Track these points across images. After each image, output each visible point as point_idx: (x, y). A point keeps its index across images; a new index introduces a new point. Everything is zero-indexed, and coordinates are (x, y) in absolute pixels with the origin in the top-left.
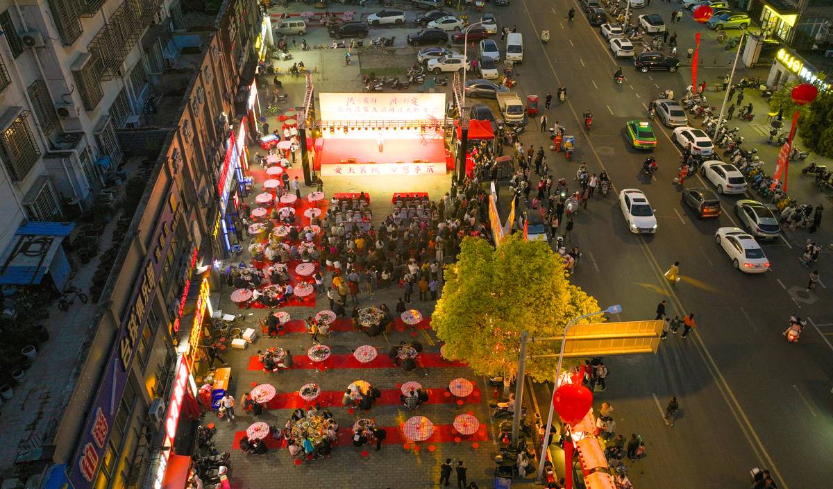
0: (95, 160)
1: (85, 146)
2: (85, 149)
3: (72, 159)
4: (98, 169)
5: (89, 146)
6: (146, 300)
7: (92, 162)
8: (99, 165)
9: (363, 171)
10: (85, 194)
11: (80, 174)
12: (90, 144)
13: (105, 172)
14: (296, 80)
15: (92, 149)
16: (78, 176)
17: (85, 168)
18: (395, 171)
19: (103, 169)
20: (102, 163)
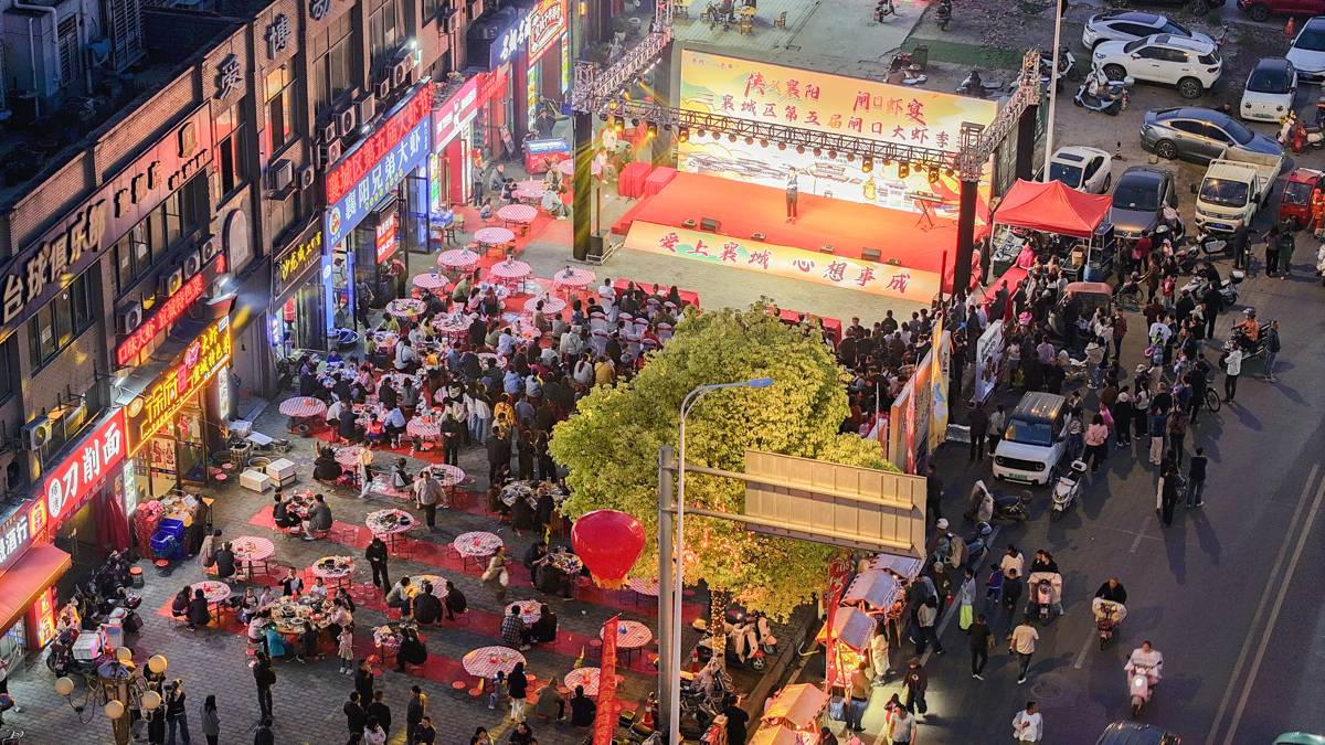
0: (87, 41)
1: (77, 10)
2: (75, 16)
3: (44, 21)
4: (87, 56)
5: (82, 14)
6: (76, 255)
7: (80, 41)
8: (90, 50)
9: (729, 253)
10: (51, 90)
11: (52, 51)
12: (85, 10)
13: (96, 64)
14: (718, 37)
15: (87, 21)
16: (47, 53)
17: (64, 49)
18: (807, 270)
19: (94, 60)
20: (95, 47)
